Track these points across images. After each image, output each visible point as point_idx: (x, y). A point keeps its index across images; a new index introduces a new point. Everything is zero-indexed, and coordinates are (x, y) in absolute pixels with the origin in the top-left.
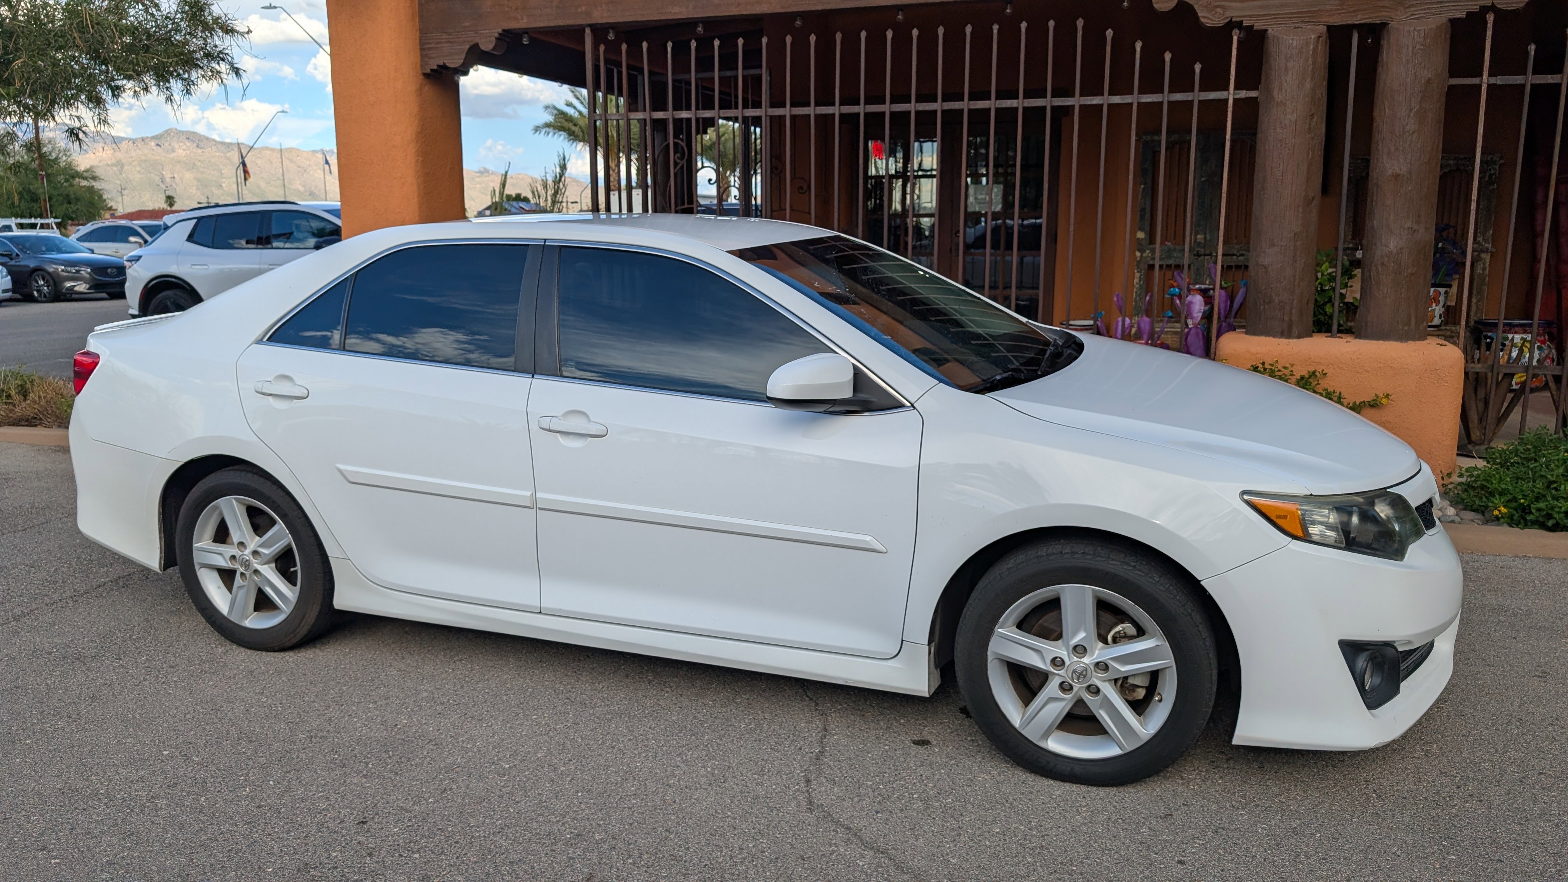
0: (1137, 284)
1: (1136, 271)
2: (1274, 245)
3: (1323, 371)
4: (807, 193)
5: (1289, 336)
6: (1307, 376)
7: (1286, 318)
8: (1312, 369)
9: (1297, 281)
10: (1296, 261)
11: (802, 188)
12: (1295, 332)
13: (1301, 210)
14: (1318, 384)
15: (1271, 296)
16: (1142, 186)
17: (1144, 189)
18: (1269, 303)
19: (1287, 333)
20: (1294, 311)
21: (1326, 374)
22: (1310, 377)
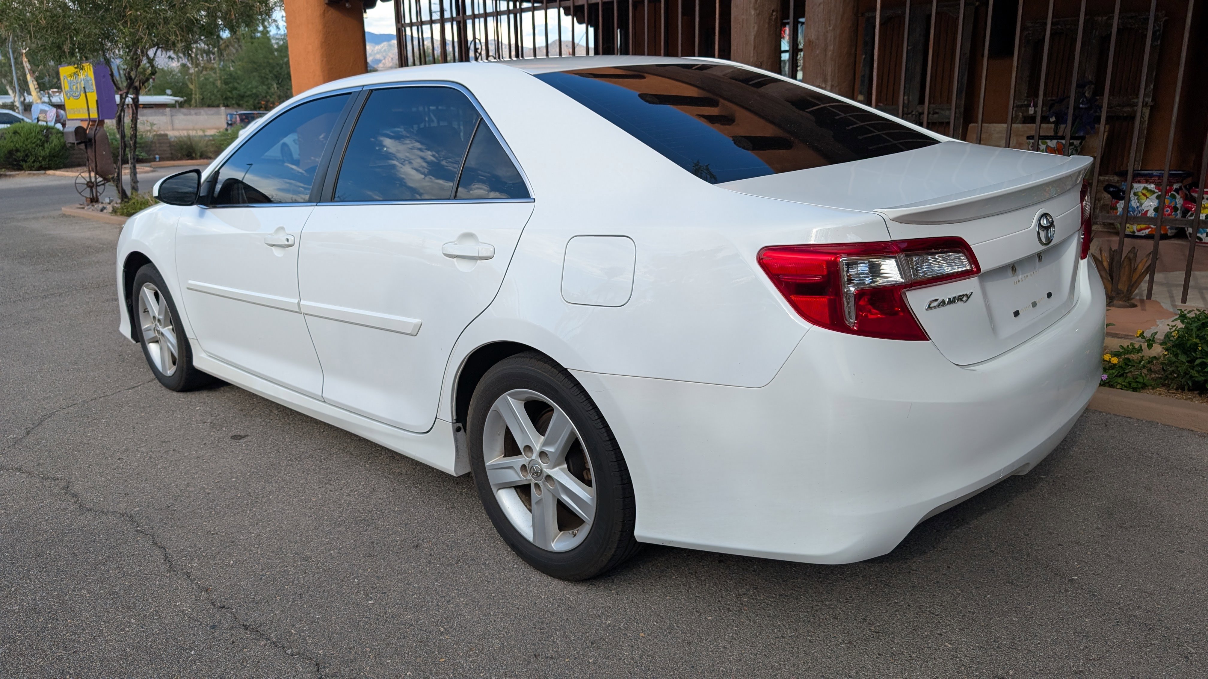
16: (864, 56)
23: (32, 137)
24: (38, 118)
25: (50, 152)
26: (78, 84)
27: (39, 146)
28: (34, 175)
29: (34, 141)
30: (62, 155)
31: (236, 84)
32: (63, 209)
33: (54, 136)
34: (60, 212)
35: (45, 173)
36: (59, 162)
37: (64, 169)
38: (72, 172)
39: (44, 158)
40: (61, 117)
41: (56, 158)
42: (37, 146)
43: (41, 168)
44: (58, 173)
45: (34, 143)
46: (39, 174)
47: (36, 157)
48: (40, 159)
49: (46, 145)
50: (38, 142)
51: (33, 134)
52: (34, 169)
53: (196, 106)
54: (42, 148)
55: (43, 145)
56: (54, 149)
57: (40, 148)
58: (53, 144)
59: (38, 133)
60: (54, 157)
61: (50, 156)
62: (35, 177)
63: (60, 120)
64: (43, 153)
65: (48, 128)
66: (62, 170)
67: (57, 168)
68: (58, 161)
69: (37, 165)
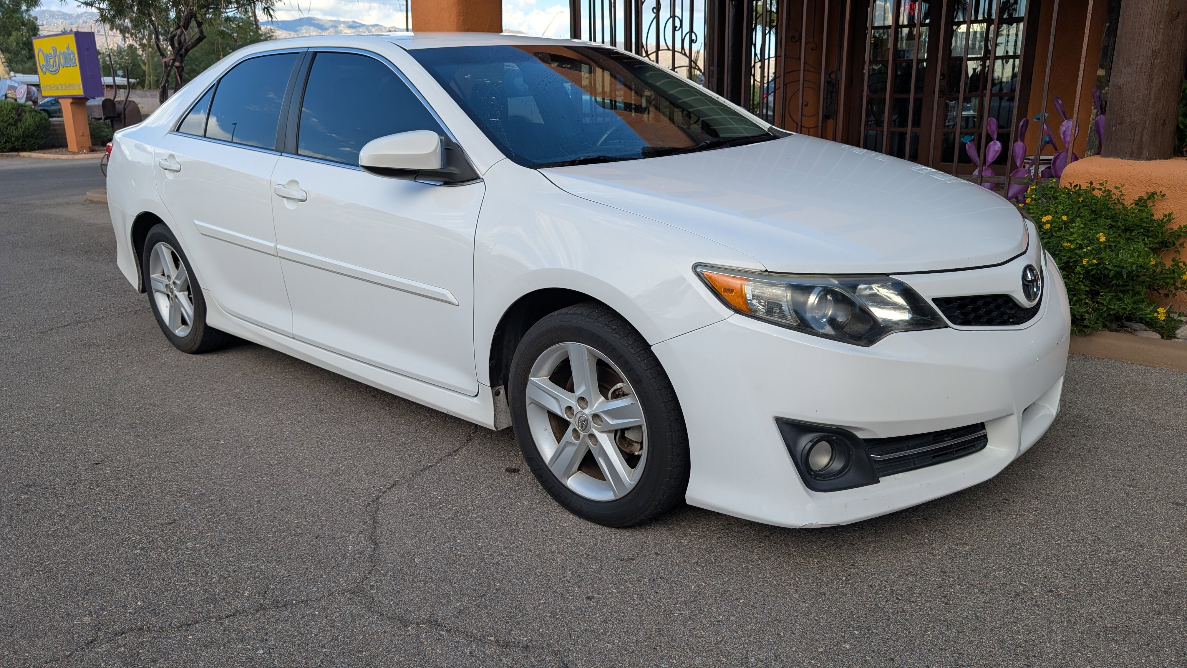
0: (1093, 119)
1: (1093, 108)
2: (1130, 64)
3: (1161, 192)
4: (798, 42)
5: (1138, 157)
6: (1145, 198)
7: (1137, 139)
8: (1151, 191)
9: (1151, 101)
10: (1152, 80)
11: (794, 37)
12: (1146, 152)
13: (1161, 26)
14: (1154, 205)
15: (1123, 117)
17: (1109, 27)
18: (1121, 123)
19: (1137, 155)
20: (1145, 132)
21: (1164, 195)
22: (1149, 198)
23: (4, 115)
24: (6, 95)
25: (23, 132)
26: (56, 57)
27: (12, 125)
28: (7, 156)
29: (5, 120)
30: (37, 135)
31: (194, 67)
32: (87, 193)
33: (28, 113)
34: (85, 198)
35: (18, 155)
36: (34, 143)
37: (39, 151)
38: (51, 153)
39: (17, 139)
40: (32, 94)
41: (30, 139)
42: (9, 124)
43: (13, 149)
44: (34, 155)
45: (5, 122)
46: (12, 156)
47: (8, 138)
48: (13, 139)
49: (19, 124)
50: (11, 120)
51: (5, 112)
52: (5, 150)
53: (150, 88)
54: (15, 128)
55: (15, 124)
56: (28, 129)
57: (13, 127)
58: (27, 123)
59: (9, 111)
60: (28, 137)
61: (23, 135)
62: (9, 159)
63: (32, 97)
64: (15, 133)
65: (21, 106)
66: (37, 151)
67: (31, 149)
68: (32, 142)
69: (9, 145)
